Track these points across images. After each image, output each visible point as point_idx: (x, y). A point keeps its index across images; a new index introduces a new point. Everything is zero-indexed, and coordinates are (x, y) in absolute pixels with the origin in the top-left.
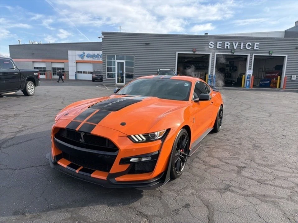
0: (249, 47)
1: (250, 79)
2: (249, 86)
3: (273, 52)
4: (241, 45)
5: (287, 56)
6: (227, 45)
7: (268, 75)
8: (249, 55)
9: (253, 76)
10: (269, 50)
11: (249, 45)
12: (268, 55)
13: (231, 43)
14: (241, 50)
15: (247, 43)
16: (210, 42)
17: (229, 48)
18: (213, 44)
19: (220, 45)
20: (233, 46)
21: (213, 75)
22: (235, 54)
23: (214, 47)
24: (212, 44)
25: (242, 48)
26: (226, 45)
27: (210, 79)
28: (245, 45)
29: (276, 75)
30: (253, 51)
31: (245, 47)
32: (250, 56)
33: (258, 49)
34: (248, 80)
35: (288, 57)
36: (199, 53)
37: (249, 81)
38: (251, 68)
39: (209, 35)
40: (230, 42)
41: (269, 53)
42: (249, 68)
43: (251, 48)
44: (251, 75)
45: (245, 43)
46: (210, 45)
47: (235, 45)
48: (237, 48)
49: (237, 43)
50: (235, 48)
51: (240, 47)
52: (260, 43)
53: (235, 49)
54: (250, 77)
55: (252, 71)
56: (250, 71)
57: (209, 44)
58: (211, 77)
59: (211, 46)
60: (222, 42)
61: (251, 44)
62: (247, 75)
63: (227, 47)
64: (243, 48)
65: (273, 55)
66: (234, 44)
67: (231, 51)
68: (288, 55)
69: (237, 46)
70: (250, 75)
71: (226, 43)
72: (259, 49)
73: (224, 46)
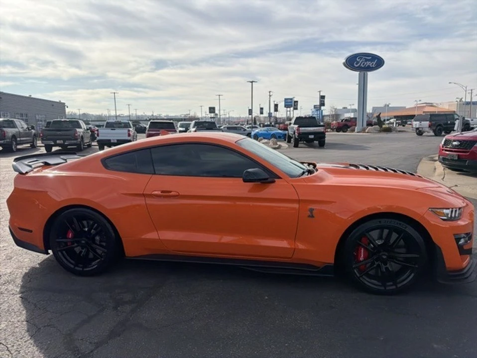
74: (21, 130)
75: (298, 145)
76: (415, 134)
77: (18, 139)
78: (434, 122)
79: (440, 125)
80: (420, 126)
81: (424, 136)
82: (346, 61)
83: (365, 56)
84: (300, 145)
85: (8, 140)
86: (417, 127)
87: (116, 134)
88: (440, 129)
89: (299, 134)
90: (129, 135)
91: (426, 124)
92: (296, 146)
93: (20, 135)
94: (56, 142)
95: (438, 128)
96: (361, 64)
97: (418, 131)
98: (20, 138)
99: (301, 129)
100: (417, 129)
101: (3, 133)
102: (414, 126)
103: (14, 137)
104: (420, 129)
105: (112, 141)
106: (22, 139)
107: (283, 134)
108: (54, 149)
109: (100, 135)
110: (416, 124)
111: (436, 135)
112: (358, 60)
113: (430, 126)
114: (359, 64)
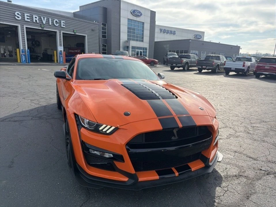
0: (57, 24)
1: (62, 55)
2: (62, 61)
3: (77, 31)
4: (49, 20)
5: (86, 36)
6: (36, 19)
7: (71, 51)
8: (58, 31)
9: (65, 52)
10: (73, 29)
11: (56, 21)
12: (73, 33)
13: (48, 19)
14: (50, 25)
15: (54, 20)
16: (15, 12)
17: (38, 22)
18: (20, 15)
19: (29, 17)
20: (42, 21)
21: (25, 49)
22: (45, 29)
23: (21, 19)
24: (18, 14)
25: (50, 24)
26: (34, 19)
27: (24, 54)
28: (53, 21)
29: (79, 51)
30: (61, 28)
31: (53, 23)
32: (59, 33)
33: (64, 27)
34: (61, 55)
35: (88, 37)
36: (4, 23)
37: (62, 57)
38: (61, 45)
39: (12, 4)
40: (38, 16)
41: (74, 32)
42: (60, 44)
43: (59, 25)
44: (63, 52)
45: (53, 19)
46: (16, 16)
47: (44, 19)
48: (46, 23)
49: (45, 19)
50: (44, 22)
51: (49, 22)
52: (66, 22)
53: (44, 24)
54: (62, 53)
55: (62, 47)
56: (61, 47)
57: (14, 14)
58: (25, 52)
59: (18, 17)
60: (30, 15)
61: (58, 21)
62: (59, 51)
63: (36, 20)
64: (52, 24)
65: (77, 34)
66: (42, 18)
67: (40, 25)
68: (88, 35)
69: (46, 21)
70: (61, 51)
71: (34, 16)
72: (66, 27)
73: (33, 19)
74: (193, 60)
77: (190, 64)
85: (183, 65)
87: (236, 64)
90: (244, 66)
93: (191, 62)
94: (202, 67)
98: (191, 64)
101: (181, 60)
103: (187, 63)
105: (232, 69)
106: (192, 64)
108: (203, 71)
109: (226, 64)
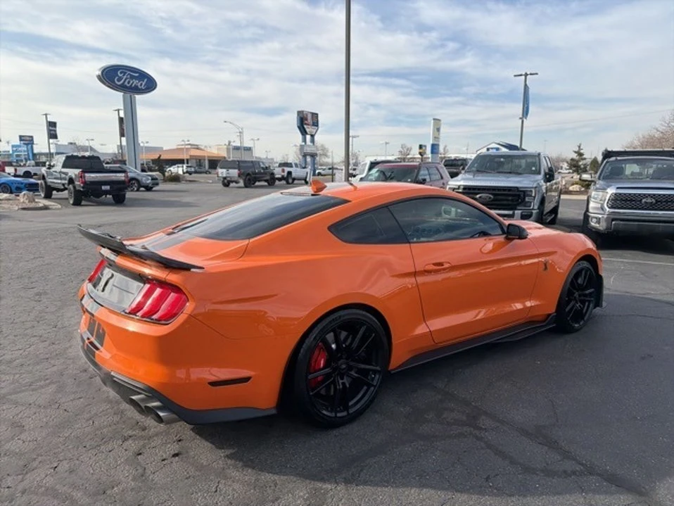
75: (81, 203)
76: (221, 184)
78: (242, 171)
79: (248, 174)
80: (228, 175)
81: (233, 187)
82: (102, 73)
83: (130, 71)
84: (83, 203)
86: (224, 175)
88: (249, 180)
89: (85, 183)
91: (234, 173)
92: (77, 203)
95: (248, 177)
96: (124, 82)
97: (226, 181)
99: (87, 175)
100: (225, 178)
102: (220, 175)
104: (229, 179)
107: (26, 184)
110: (222, 172)
111: (246, 186)
112: (120, 75)
113: (239, 175)
114: (123, 81)
